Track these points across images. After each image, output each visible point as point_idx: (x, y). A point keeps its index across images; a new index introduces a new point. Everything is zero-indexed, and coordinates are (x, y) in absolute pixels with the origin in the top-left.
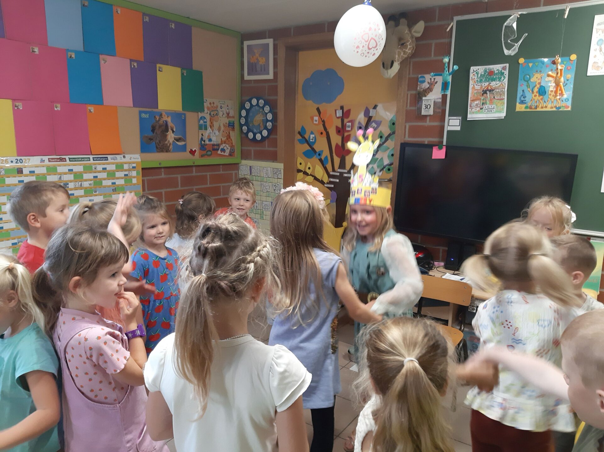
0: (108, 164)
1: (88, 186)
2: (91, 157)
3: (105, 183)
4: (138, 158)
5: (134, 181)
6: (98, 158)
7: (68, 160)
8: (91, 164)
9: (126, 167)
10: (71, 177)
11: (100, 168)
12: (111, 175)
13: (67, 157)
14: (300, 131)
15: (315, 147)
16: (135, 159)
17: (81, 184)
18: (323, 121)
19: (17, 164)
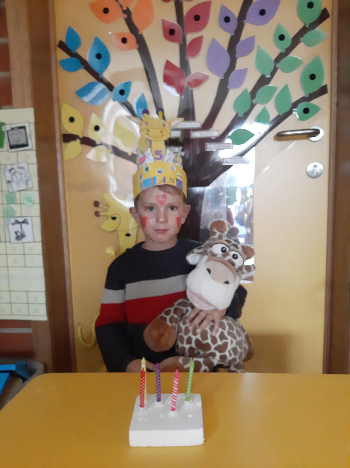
14: (64, 40)
15: (107, 75)
18: (127, 12)
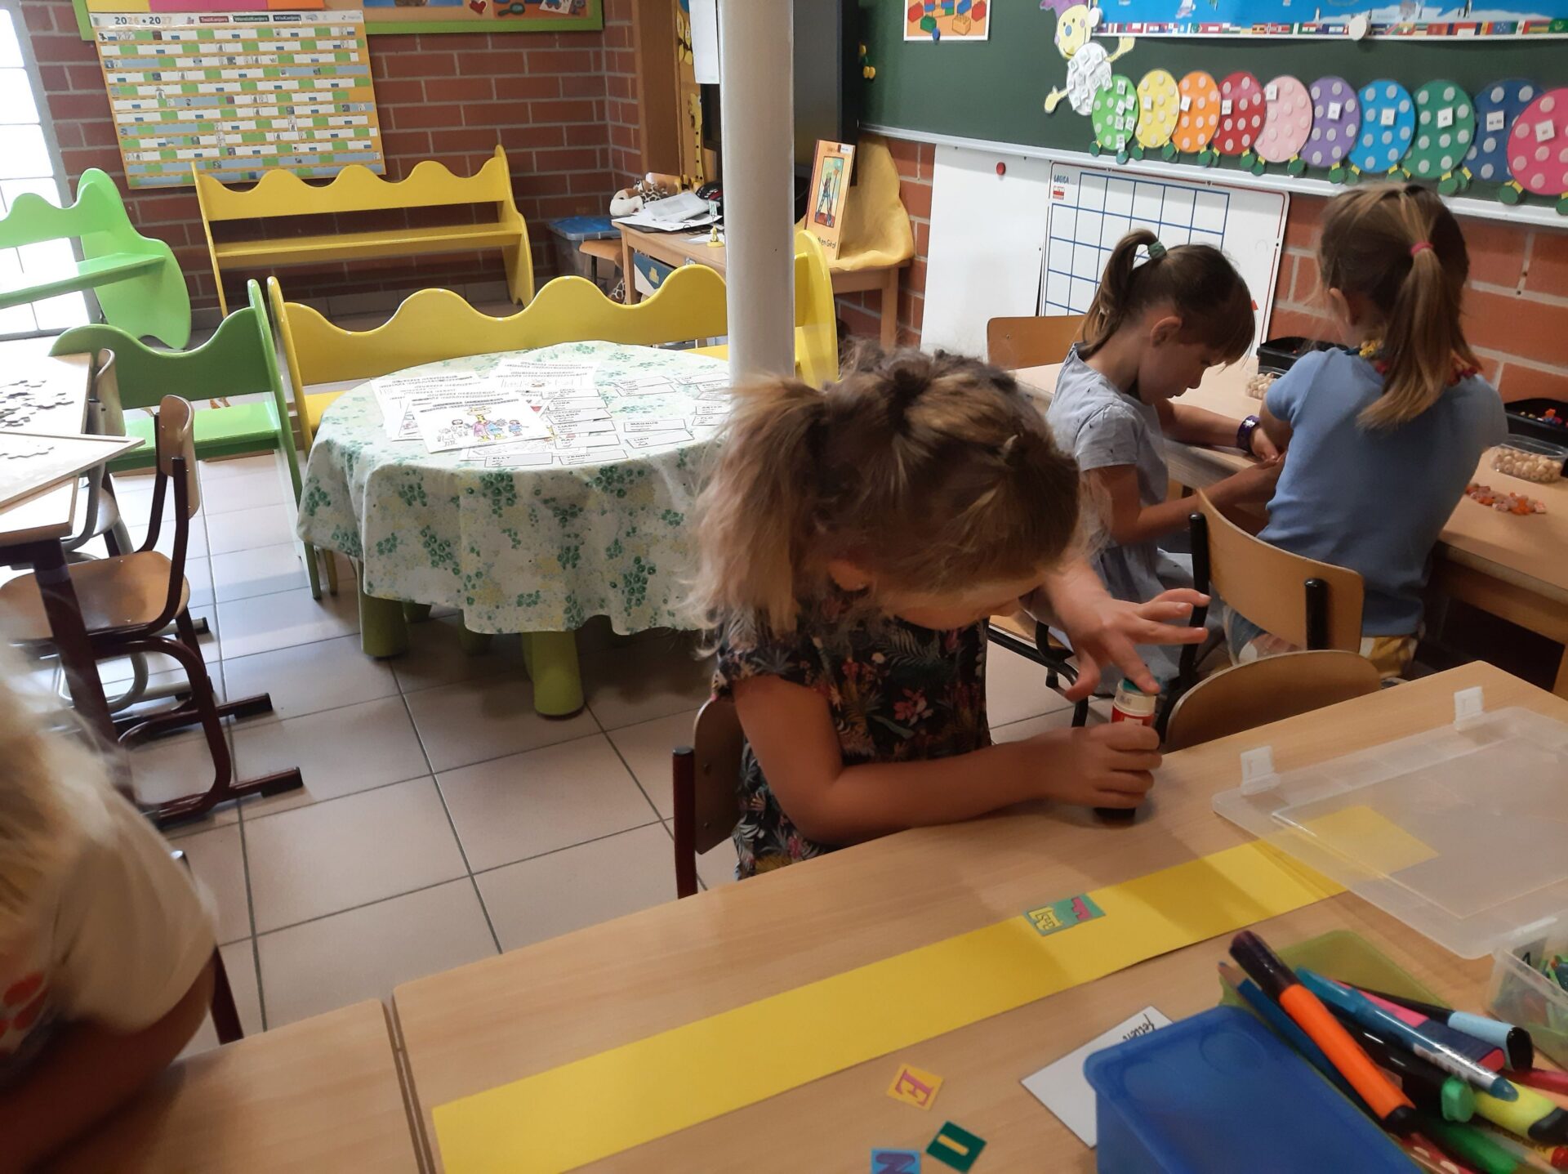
0: (300, 27)
1: (270, 62)
2: (271, 15)
3: (298, 59)
4: (359, 17)
5: (354, 57)
6: (282, 16)
7: (231, 19)
8: (270, 29)
9: (335, 32)
10: (239, 47)
11: (286, 33)
12: (309, 46)
13: (230, 16)
16: (353, 18)
17: (257, 60)
19: (152, 26)
